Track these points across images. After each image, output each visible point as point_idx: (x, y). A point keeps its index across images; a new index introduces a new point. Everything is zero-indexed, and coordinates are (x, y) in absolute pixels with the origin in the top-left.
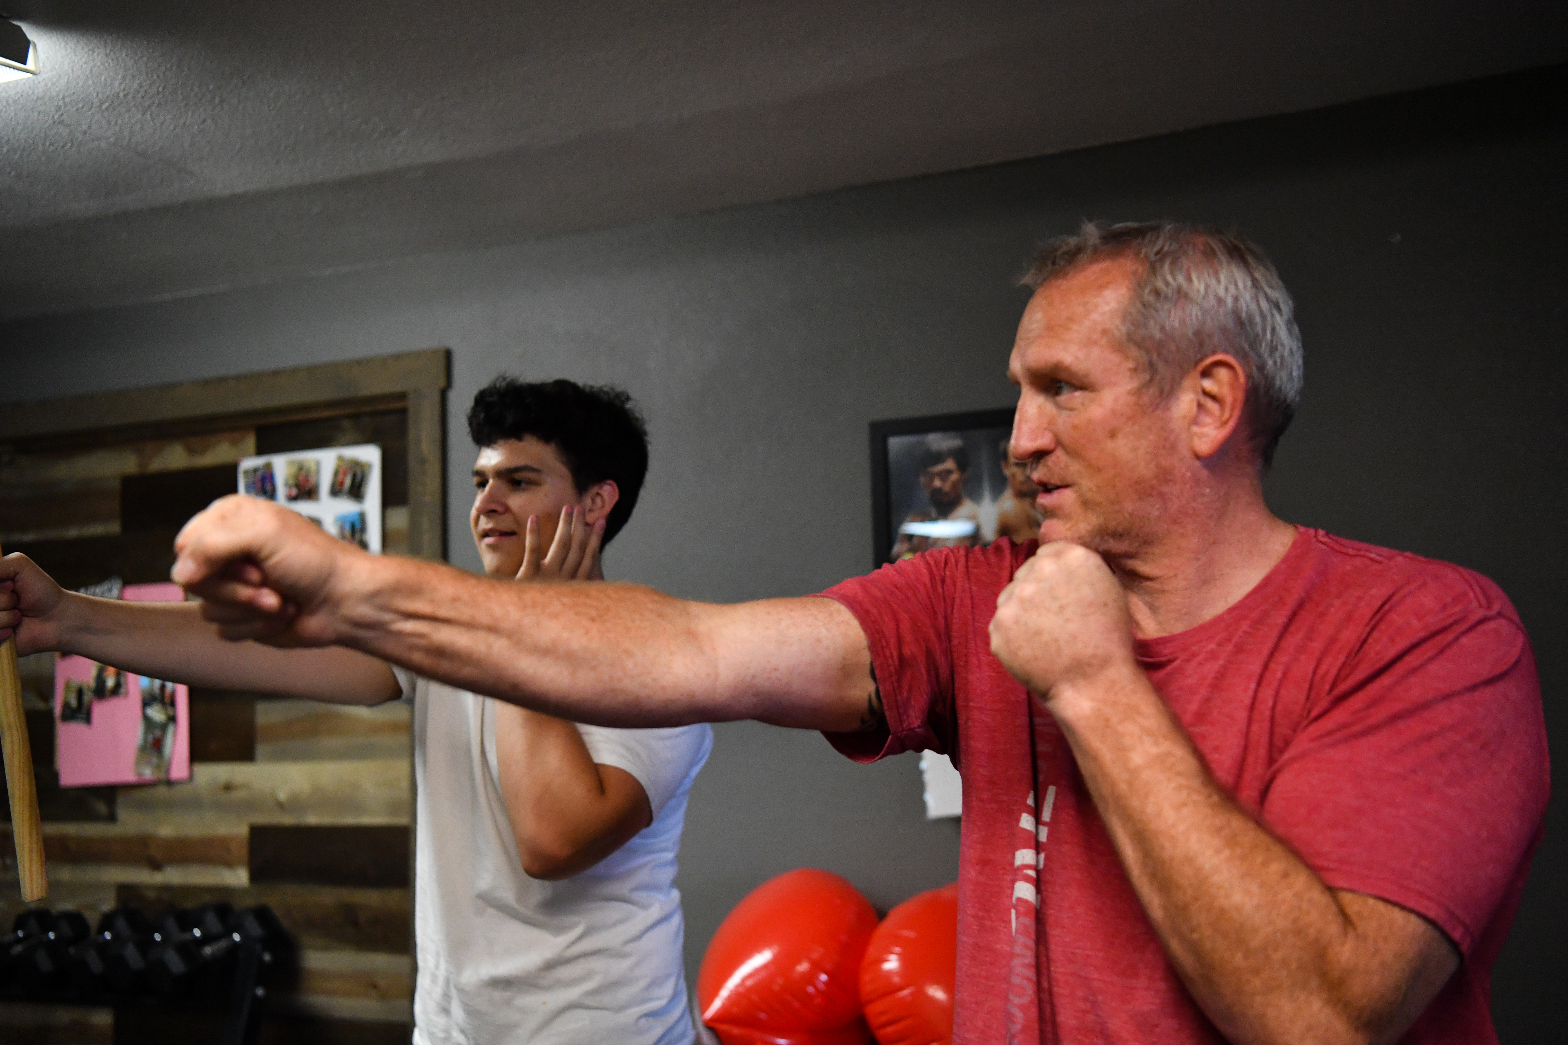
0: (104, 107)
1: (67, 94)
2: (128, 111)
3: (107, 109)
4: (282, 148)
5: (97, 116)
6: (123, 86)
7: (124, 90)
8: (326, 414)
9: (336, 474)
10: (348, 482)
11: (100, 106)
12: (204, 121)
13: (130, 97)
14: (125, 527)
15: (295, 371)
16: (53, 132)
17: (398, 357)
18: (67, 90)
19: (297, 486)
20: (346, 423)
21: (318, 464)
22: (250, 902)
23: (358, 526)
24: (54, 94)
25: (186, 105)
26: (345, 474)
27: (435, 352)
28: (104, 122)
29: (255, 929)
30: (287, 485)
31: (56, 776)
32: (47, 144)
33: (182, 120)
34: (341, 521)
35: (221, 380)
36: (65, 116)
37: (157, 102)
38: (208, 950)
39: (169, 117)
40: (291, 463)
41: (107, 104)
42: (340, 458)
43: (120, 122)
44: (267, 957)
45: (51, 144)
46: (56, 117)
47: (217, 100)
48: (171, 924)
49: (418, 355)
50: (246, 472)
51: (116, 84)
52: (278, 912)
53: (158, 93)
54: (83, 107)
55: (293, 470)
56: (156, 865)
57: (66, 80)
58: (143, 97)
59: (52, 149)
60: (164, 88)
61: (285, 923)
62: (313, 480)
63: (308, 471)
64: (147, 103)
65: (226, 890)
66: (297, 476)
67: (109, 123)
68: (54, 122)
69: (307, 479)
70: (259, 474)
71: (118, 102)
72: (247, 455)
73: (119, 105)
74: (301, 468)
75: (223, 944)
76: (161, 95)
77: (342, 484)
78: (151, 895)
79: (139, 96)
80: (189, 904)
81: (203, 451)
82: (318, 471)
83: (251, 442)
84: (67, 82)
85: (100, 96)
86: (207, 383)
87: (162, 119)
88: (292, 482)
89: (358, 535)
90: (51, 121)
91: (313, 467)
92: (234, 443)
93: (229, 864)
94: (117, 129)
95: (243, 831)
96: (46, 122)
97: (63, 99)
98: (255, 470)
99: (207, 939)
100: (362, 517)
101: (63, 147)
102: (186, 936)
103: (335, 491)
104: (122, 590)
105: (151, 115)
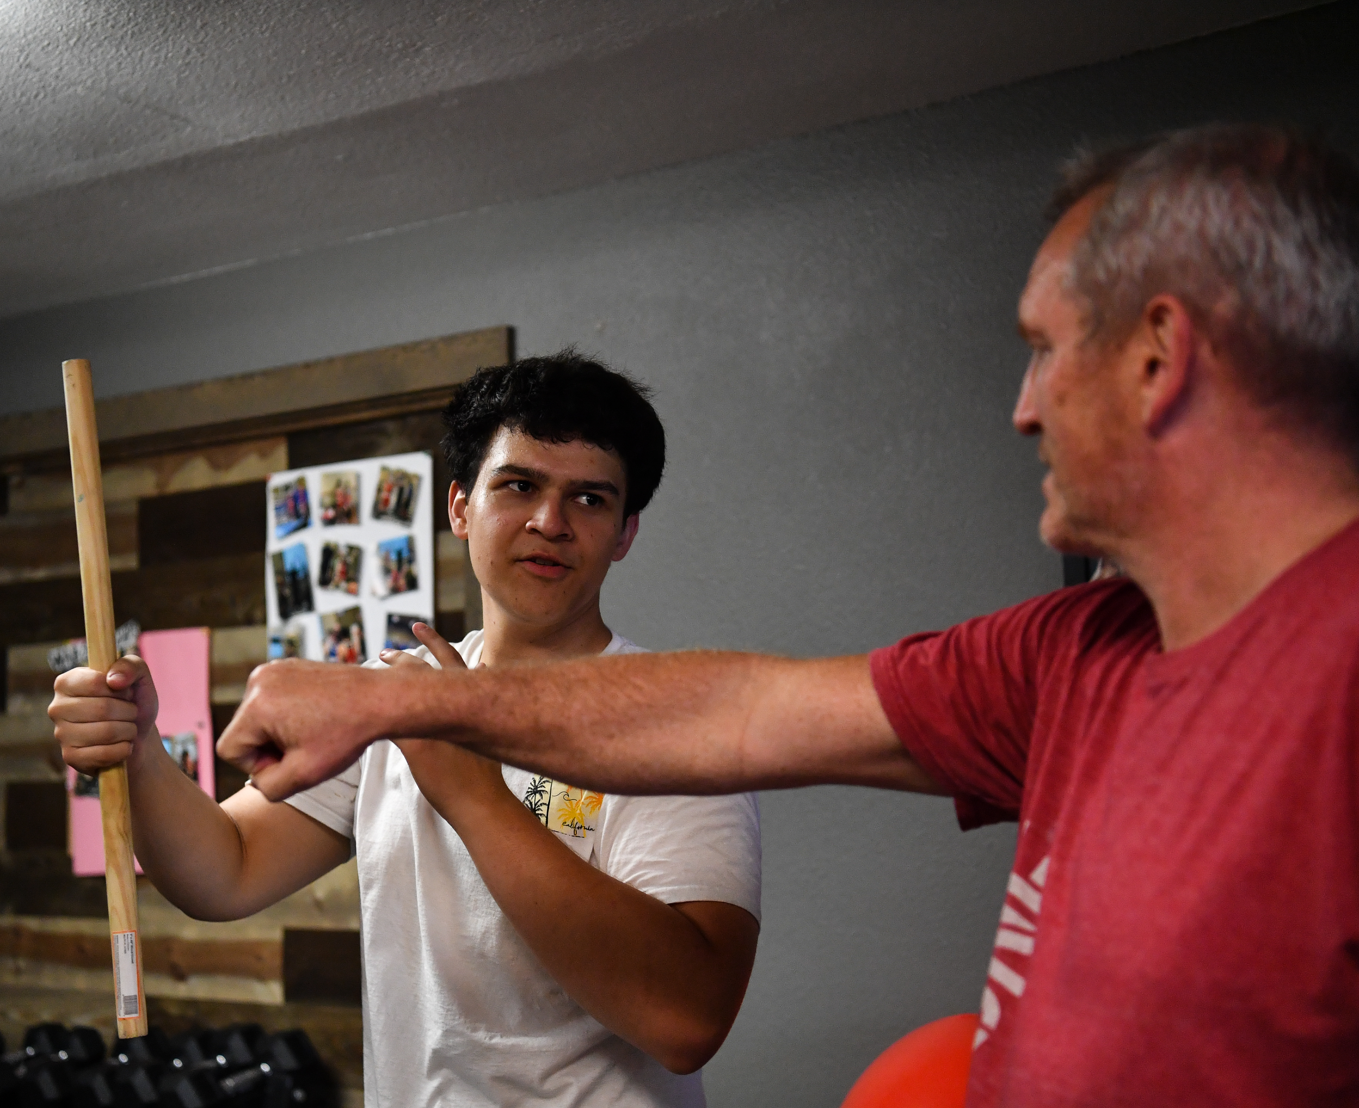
0: (72, 42)
1: (28, 29)
2: (99, 45)
3: (75, 44)
4: (284, 80)
5: (67, 55)
6: (88, 14)
7: (90, 20)
8: (365, 415)
9: (379, 490)
10: (393, 499)
11: (67, 41)
12: (188, 52)
13: (98, 28)
14: (143, 561)
15: (331, 361)
16: (22, 78)
17: (450, 340)
18: (27, 25)
19: (335, 506)
20: (391, 426)
21: (358, 477)
22: (284, 1024)
23: (405, 555)
24: (14, 31)
25: (165, 32)
26: (390, 490)
27: (496, 330)
28: (75, 62)
29: (288, 1060)
30: (323, 506)
31: (68, 862)
32: (18, 94)
33: (163, 54)
34: (384, 549)
35: (247, 377)
36: (31, 57)
37: (130, 32)
38: (230, 1083)
39: (146, 50)
40: (327, 477)
41: (75, 39)
42: (384, 469)
43: (93, 60)
44: (299, 1095)
45: (22, 95)
46: (22, 60)
47: (199, 23)
48: (192, 1047)
49: (474, 335)
50: (276, 490)
51: (80, 12)
52: (316, 1039)
53: (130, 19)
54: (49, 44)
55: (330, 487)
56: (180, 975)
57: (23, 12)
58: (113, 27)
59: (24, 99)
60: (135, 14)
61: (325, 1053)
62: (352, 500)
63: (347, 487)
64: (121, 33)
65: (256, 1008)
66: (333, 494)
67: (81, 62)
68: (21, 67)
69: (345, 496)
70: (291, 493)
71: (87, 36)
72: (277, 470)
73: (88, 39)
74: (338, 484)
75: (249, 1074)
76: (133, 23)
77: (386, 502)
78: (174, 1010)
79: (109, 24)
80: (216, 1024)
81: (228, 466)
82: (358, 488)
83: (281, 453)
84: (26, 15)
85: (65, 29)
86: (230, 380)
87: (140, 53)
88: (328, 501)
89: (405, 568)
90: (17, 65)
91: (353, 483)
92: (264, 455)
93: (261, 977)
94: (92, 68)
95: (277, 935)
96: (12, 67)
97: (25, 36)
98: (287, 487)
99: (231, 1070)
100: (410, 543)
101: (36, 96)
102: (209, 1064)
103: (379, 513)
104: (139, 637)
105: (126, 49)
